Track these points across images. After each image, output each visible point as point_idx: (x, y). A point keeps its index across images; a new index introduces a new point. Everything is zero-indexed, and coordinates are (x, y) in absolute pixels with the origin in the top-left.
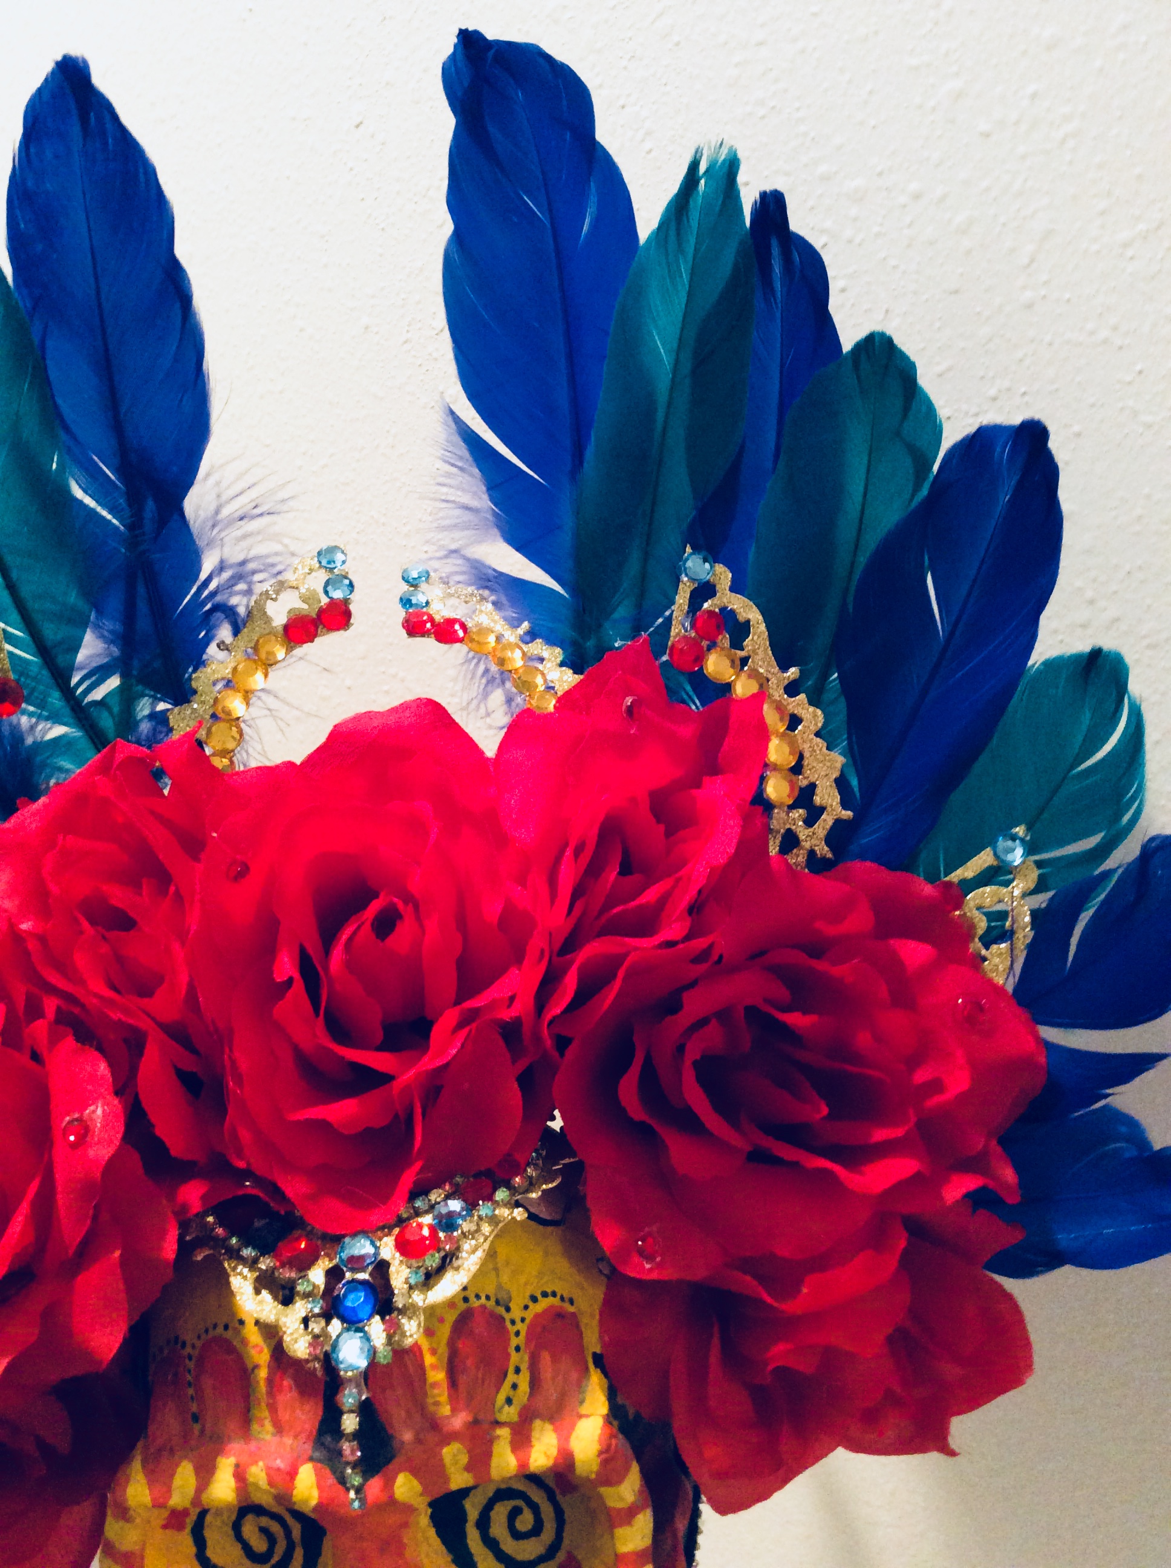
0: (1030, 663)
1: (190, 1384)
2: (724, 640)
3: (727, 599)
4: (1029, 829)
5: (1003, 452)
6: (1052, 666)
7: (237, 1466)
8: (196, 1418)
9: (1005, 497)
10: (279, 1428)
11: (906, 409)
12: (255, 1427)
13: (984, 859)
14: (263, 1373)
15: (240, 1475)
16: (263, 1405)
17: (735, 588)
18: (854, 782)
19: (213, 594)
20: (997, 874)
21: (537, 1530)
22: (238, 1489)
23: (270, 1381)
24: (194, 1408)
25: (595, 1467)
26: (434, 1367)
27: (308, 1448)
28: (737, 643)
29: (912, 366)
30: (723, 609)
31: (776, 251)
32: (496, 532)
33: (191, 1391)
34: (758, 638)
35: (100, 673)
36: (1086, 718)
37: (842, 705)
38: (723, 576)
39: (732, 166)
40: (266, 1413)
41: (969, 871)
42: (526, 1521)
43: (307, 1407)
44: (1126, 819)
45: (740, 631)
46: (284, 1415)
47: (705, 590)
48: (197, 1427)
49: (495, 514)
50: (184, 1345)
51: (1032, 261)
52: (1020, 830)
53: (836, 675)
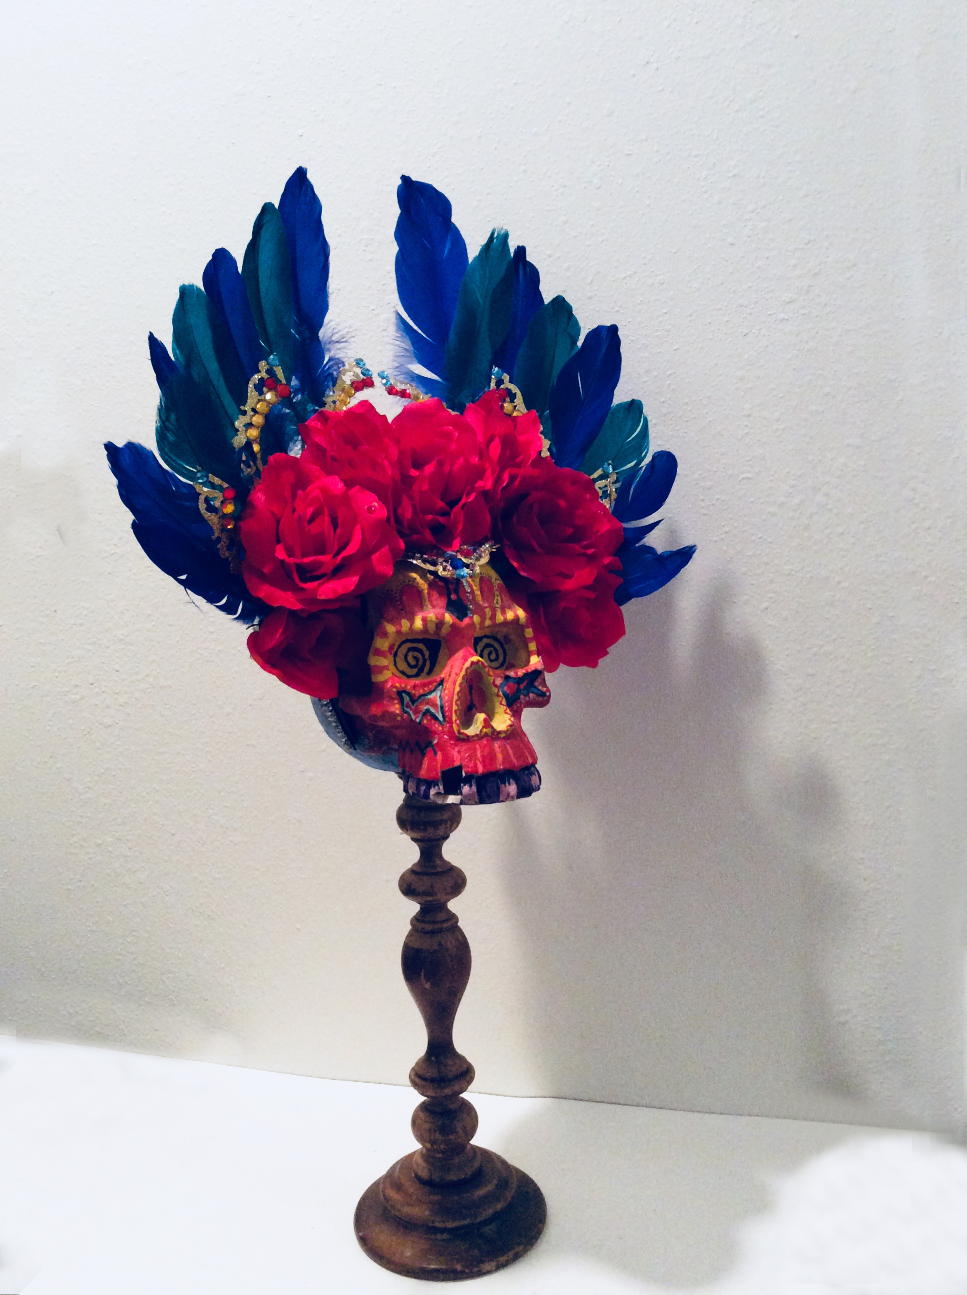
0: (612, 406)
1: (397, 600)
2: (508, 399)
3: (507, 385)
4: (612, 461)
5: (604, 334)
6: (620, 406)
7: (422, 617)
8: (402, 610)
9: (604, 350)
10: (434, 607)
11: (568, 323)
12: (425, 608)
13: (599, 472)
14: (426, 591)
15: (424, 620)
16: (427, 600)
17: (511, 381)
18: (554, 450)
19: (329, 368)
20: (604, 476)
21: (497, 659)
22: (423, 625)
23: (428, 594)
24: (400, 607)
25: (524, 620)
26: (476, 590)
27: (444, 611)
28: (512, 401)
29: (571, 308)
30: (507, 388)
31: (521, 267)
32: (415, 359)
33: (398, 603)
34: (519, 400)
35: (296, 392)
36: (630, 423)
37: (550, 422)
38: (506, 377)
39: (506, 236)
40: (427, 603)
41: (595, 475)
42: (493, 656)
43: (443, 599)
44: (643, 454)
45: (513, 397)
46: (435, 603)
47: (500, 382)
48: (404, 612)
49: (414, 352)
50: (392, 591)
51: (592, 282)
52: (610, 462)
53: (548, 411)
